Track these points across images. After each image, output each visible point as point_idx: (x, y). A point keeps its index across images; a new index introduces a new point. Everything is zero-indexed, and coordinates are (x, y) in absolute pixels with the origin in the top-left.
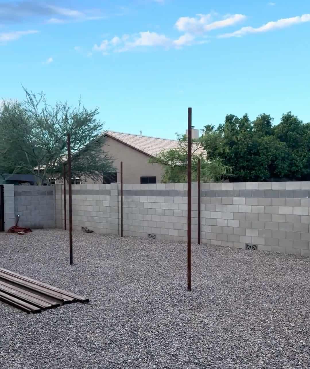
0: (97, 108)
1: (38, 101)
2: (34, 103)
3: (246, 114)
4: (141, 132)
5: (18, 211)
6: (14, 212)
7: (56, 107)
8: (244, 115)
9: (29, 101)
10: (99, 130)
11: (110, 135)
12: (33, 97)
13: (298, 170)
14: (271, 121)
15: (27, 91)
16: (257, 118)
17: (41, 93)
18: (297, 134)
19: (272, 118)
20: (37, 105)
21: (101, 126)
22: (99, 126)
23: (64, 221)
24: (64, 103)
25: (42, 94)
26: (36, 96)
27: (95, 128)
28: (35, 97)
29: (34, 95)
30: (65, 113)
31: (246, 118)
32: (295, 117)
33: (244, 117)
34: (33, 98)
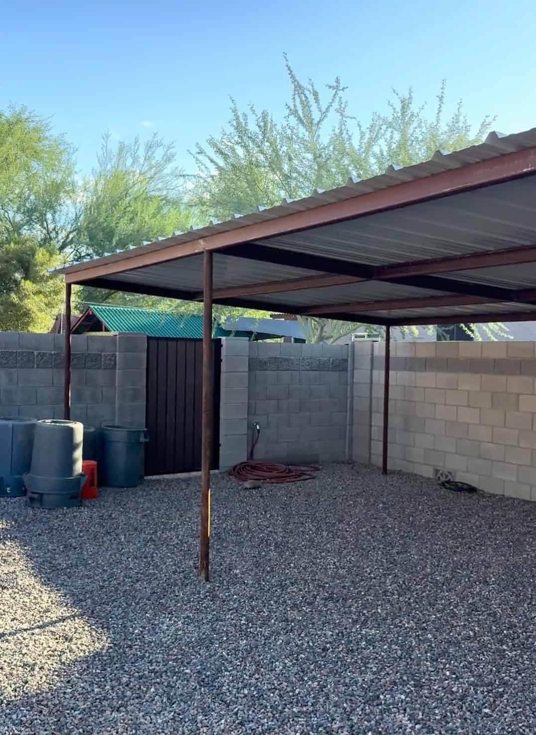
0: (488, 120)
1: (324, 110)
2: (313, 117)
5: (255, 414)
6: (246, 416)
12: (311, 98)
17: (335, 84)
20: (319, 122)
25: (336, 87)
26: (320, 96)
29: (315, 92)
34: (312, 102)
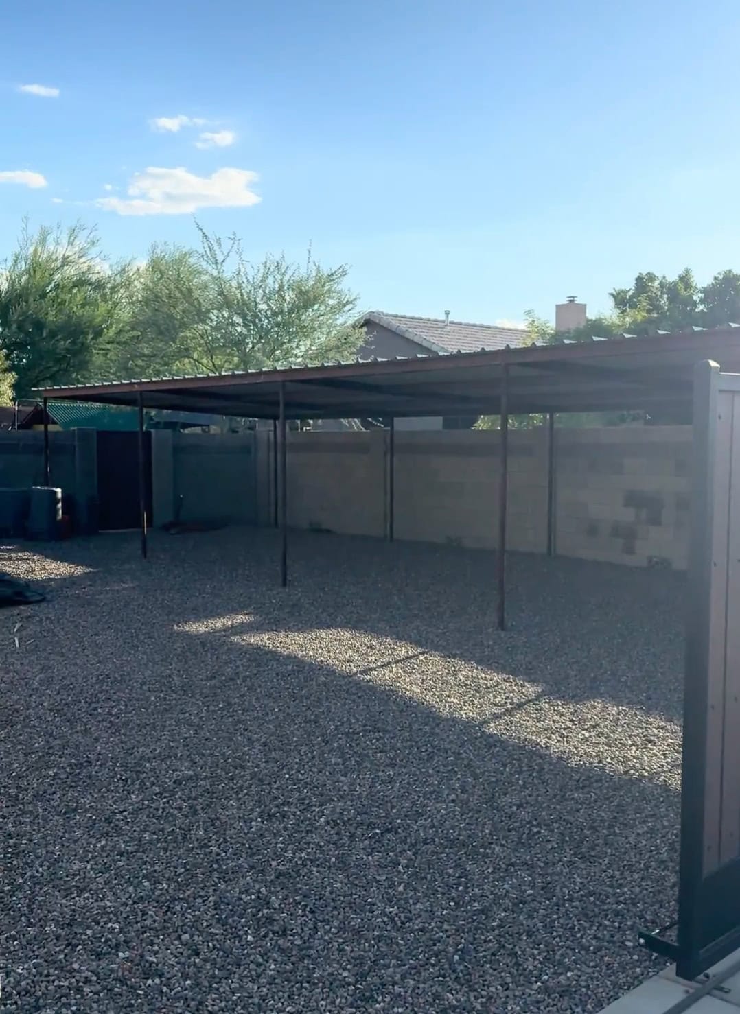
0: (343, 264)
1: (226, 253)
2: (218, 258)
3: (687, 271)
4: (447, 313)
6: (172, 489)
7: (262, 267)
8: (681, 272)
9: (208, 252)
10: (349, 311)
11: (377, 321)
12: (215, 245)
15: (204, 231)
16: (716, 278)
17: (233, 237)
20: (223, 262)
21: (351, 303)
22: (348, 303)
23: (273, 508)
24: (277, 258)
25: (234, 239)
27: (341, 306)
28: (220, 245)
29: (219, 241)
30: (279, 277)
31: (685, 281)
33: (681, 278)
34: (216, 247)
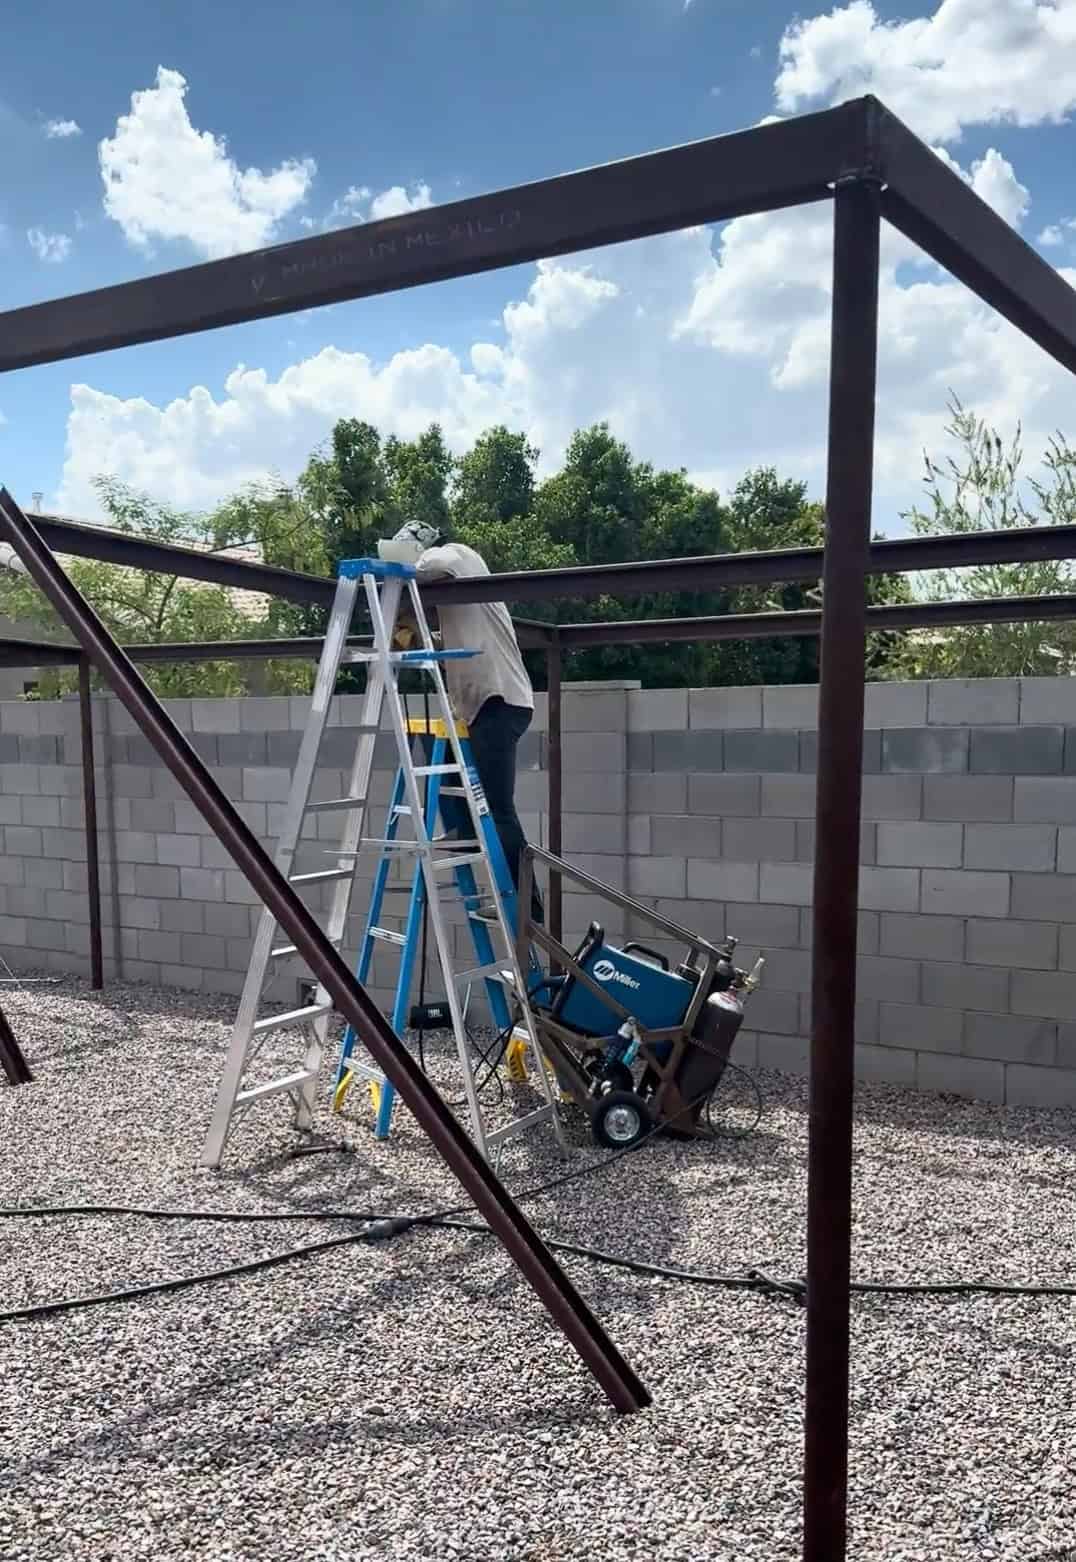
3: (435, 430)
8: (425, 430)
13: (626, 661)
14: (528, 461)
18: (621, 516)
19: (532, 448)
31: (432, 447)
32: (618, 449)
33: (424, 442)
